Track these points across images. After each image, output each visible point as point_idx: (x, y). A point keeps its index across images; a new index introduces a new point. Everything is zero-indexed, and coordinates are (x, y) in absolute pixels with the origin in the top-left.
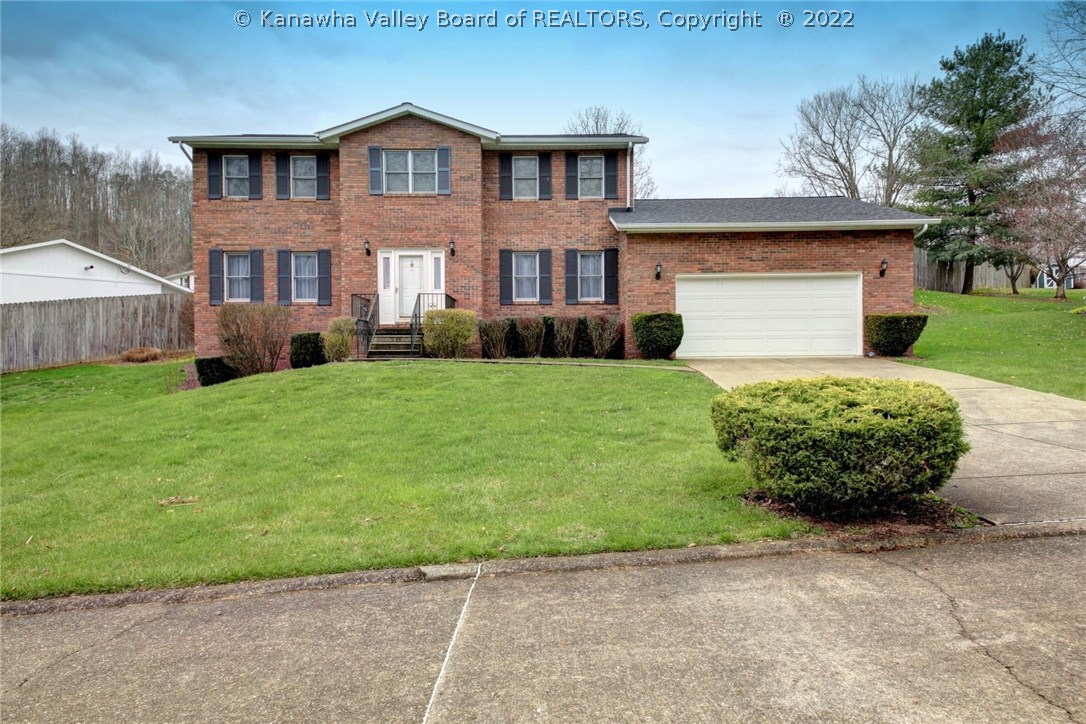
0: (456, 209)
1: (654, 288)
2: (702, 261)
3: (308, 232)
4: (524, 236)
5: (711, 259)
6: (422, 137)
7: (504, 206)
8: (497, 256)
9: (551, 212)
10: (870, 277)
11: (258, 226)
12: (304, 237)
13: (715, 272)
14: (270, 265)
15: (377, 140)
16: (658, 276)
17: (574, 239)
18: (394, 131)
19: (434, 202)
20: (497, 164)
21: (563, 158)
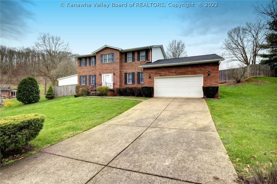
0: (115, 65)
1: (149, 80)
2: (160, 74)
3: (93, 71)
4: (129, 70)
5: (162, 73)
6: (109, 51)
7: (126, 64)
8: (124, 74)
9: (134, 64)
10: (205, 76)
11: (86, 71)
12: (92, 72)
13: (163, 76)
14: (88, 78)
15: (102, 53)
16: (150, 78)
17: (139, 70)
18: (105, 51)
19: (111, 64)
20: (124, 55)
21: (137, 52)
